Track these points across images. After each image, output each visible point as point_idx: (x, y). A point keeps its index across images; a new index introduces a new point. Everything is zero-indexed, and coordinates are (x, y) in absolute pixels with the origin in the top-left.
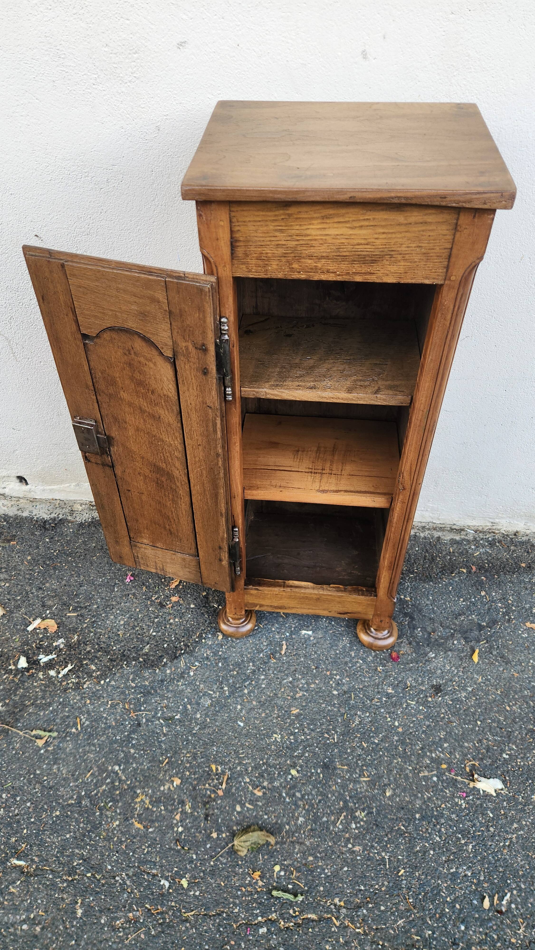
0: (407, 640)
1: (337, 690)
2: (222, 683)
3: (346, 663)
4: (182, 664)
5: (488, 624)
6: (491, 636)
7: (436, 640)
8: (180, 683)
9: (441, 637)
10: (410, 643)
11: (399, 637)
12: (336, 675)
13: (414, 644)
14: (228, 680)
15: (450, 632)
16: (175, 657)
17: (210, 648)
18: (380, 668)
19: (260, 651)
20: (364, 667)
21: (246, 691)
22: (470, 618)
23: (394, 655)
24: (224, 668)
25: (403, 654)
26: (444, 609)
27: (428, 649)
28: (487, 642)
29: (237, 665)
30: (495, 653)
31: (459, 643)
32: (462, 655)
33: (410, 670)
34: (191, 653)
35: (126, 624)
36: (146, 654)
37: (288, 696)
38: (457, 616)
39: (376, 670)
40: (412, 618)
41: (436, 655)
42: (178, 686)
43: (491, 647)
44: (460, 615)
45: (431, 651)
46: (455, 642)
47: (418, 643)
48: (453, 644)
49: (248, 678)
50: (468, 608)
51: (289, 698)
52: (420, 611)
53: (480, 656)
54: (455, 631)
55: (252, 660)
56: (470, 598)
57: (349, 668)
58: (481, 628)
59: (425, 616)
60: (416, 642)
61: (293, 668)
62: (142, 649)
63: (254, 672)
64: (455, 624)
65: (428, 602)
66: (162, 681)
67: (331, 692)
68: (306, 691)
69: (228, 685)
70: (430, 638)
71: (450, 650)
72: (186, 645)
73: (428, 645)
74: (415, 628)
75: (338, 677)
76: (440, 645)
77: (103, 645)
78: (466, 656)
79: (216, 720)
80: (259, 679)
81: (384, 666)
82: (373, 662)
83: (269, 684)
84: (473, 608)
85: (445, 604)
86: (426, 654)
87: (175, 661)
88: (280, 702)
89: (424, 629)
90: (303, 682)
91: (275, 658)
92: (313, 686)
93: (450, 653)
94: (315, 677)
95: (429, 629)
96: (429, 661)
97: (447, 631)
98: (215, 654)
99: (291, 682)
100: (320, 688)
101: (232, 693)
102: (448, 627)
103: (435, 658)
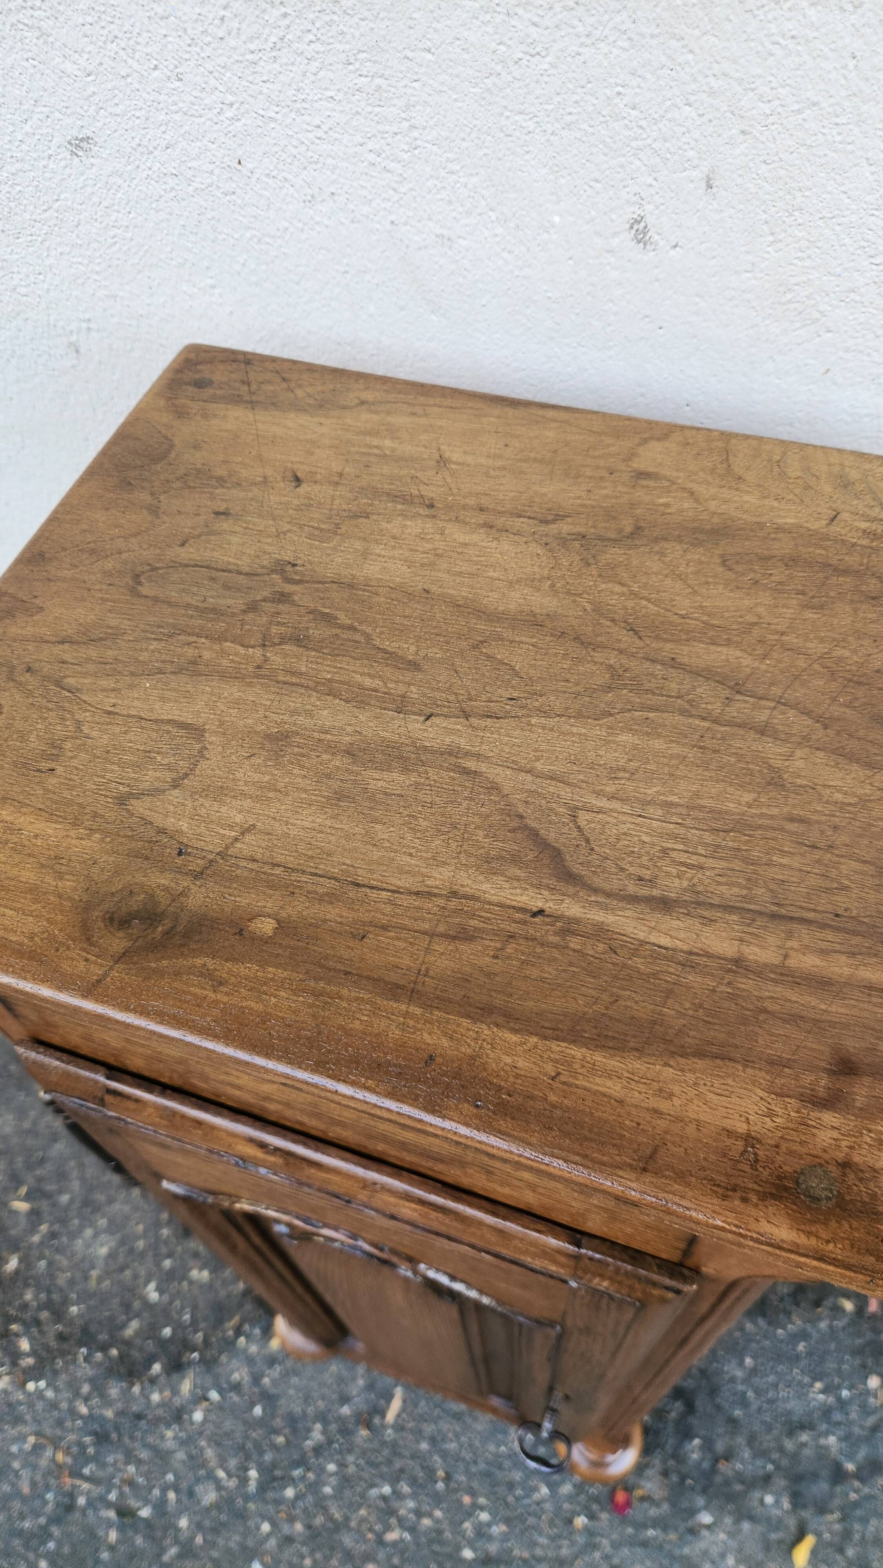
0: (664, 1462)
1: (474, 1550)
2: (248, 1457)
3: (511, 1486)
4: (186, 1387)
5: (860, 1469)
6: (856, 1505)
7: (727, 1483)
8: (169, 1434)
9: (740, 1478)
10: (665, 1474)
11: (647, 1450)
12: (482, 1509)
13: (675, 1478)
14: (261, 1453)
15: (764, 1467)
16: (176, 1367)
17: (250, 1361)
18: (581, 1521)
19: (345, 1399)
20: (548, 1506)
21: (290, 1493)
22: (822, 1441)
23: (620, 1497)
24: (261, 1422)
25: (643, 1499)
26: (771, 1402)
27: (700, 1501)
28: (843, 1520)
29: (292, 1420)
30: (850, 1552)
31: (777, 1502)
32: (774, 1536)
33: (645, 1544)
34: (209, 1364)
35: (112, 1255)
36: (128, 1343)
37: (371, 1530)
38: (794, 1427)
39: (570, 1521)
40: (690, 1408)
41: (714, 1524)
42: (162, 1437)
43: (847, 1535)
44: (802, 1427)
45: (706, 1508)
46: (769, 1499)
47: (683, 1478)
48: (762, 1501)
49: (301, 1462)
50: (827, 1412)
51: (370, 1536)
52: (714, 1391)
53: (814, 1552)
54: (778, 1467)
55: (323, 1417)
56: (839, 1387)
57: (518, 1499)
58: (838, 1475)
59: (718, 1408)
60: (679, 1472)
61: (398, 1464)
62: (124, 1326)
63: (318, 1450)
64: (781, 1450)
65: (739, 1374)
66: (139, 1417)
67: (458, 1548)
68: (412, 1530)
69: (261, 1469)
70: (713, 1470)
71: (752, 1518)
72: (206, 1342)
73: (704, 1491)
74: (687, 1434)
75: (484, 1516)
76: (730, 1497)
77: (56, 1297)
78: (780, 1542)
79: (214, 1544)
80: (323, 1470)
81: (592, 1517)
82: (570, 1498)
83: (339, 1491)
84: (837, 1417)
85: (775, 1386)
86: (692, 1512)
87: (175, 1376)
88: (347, 1540)
89: (708, 1445)
90: (411, 1504)
91: (369, 1426)
92: (426, 1522)
93: (746, 1526)
94: (437, 1499)
95: (720, 1446)
96: (693, 1531)
97: (759, 1462)
98: (256, 1379)
99: (384, 1498)
100: (440, 1532)
101: (263, 1488)
102: (764, 1454)
103: (708, 1527)
